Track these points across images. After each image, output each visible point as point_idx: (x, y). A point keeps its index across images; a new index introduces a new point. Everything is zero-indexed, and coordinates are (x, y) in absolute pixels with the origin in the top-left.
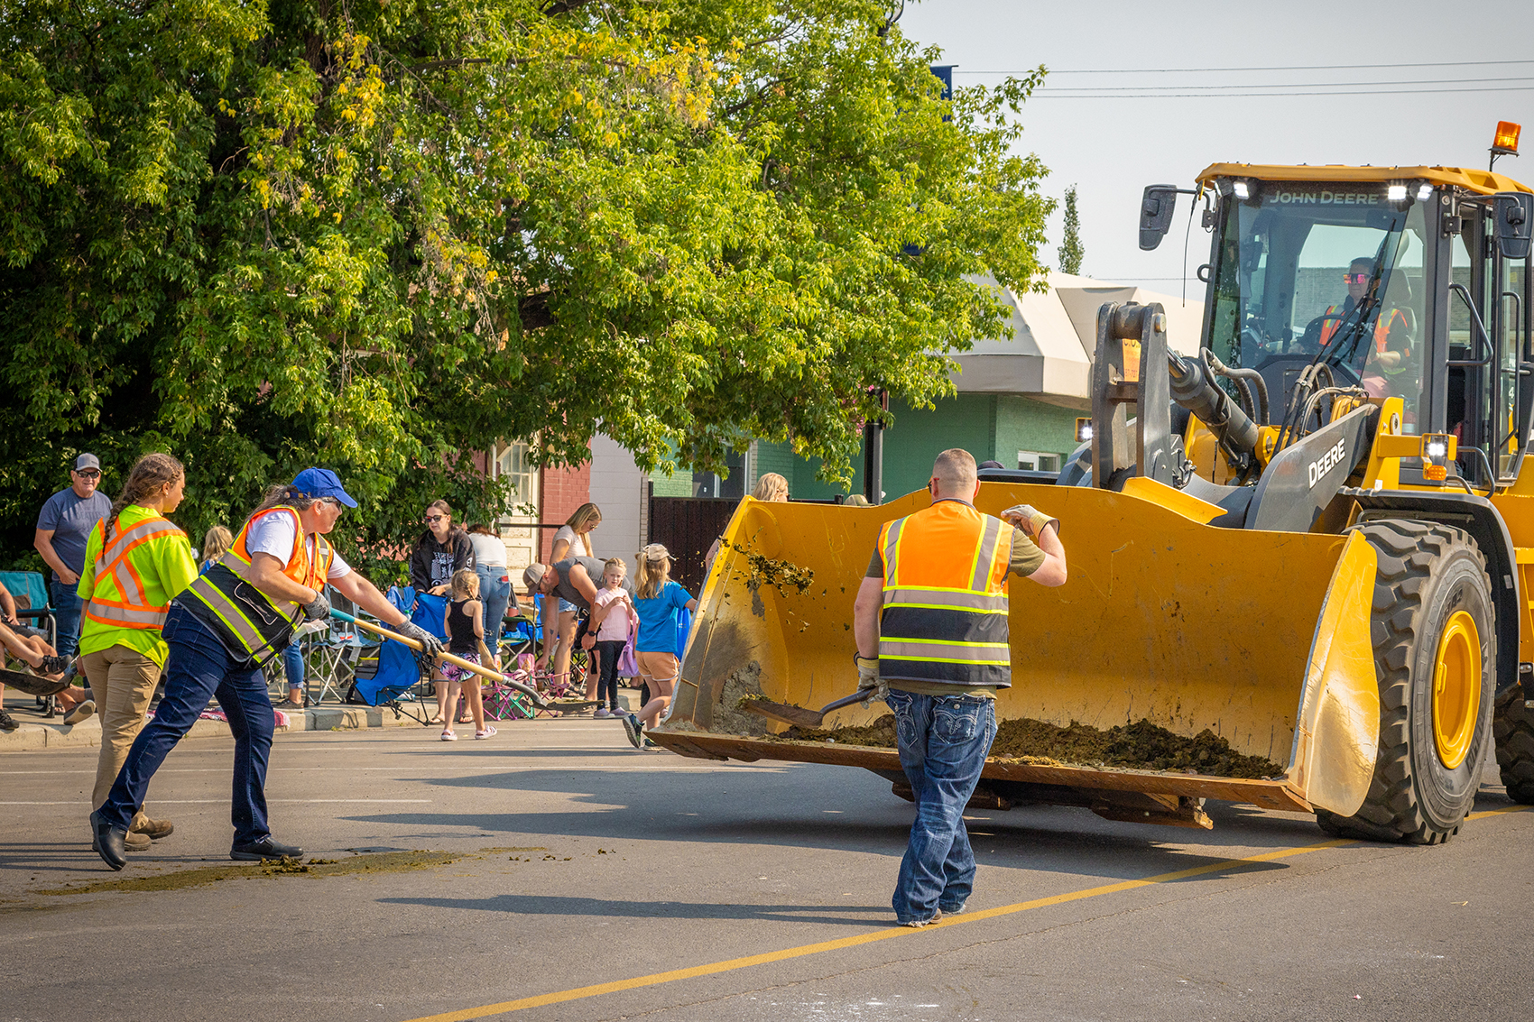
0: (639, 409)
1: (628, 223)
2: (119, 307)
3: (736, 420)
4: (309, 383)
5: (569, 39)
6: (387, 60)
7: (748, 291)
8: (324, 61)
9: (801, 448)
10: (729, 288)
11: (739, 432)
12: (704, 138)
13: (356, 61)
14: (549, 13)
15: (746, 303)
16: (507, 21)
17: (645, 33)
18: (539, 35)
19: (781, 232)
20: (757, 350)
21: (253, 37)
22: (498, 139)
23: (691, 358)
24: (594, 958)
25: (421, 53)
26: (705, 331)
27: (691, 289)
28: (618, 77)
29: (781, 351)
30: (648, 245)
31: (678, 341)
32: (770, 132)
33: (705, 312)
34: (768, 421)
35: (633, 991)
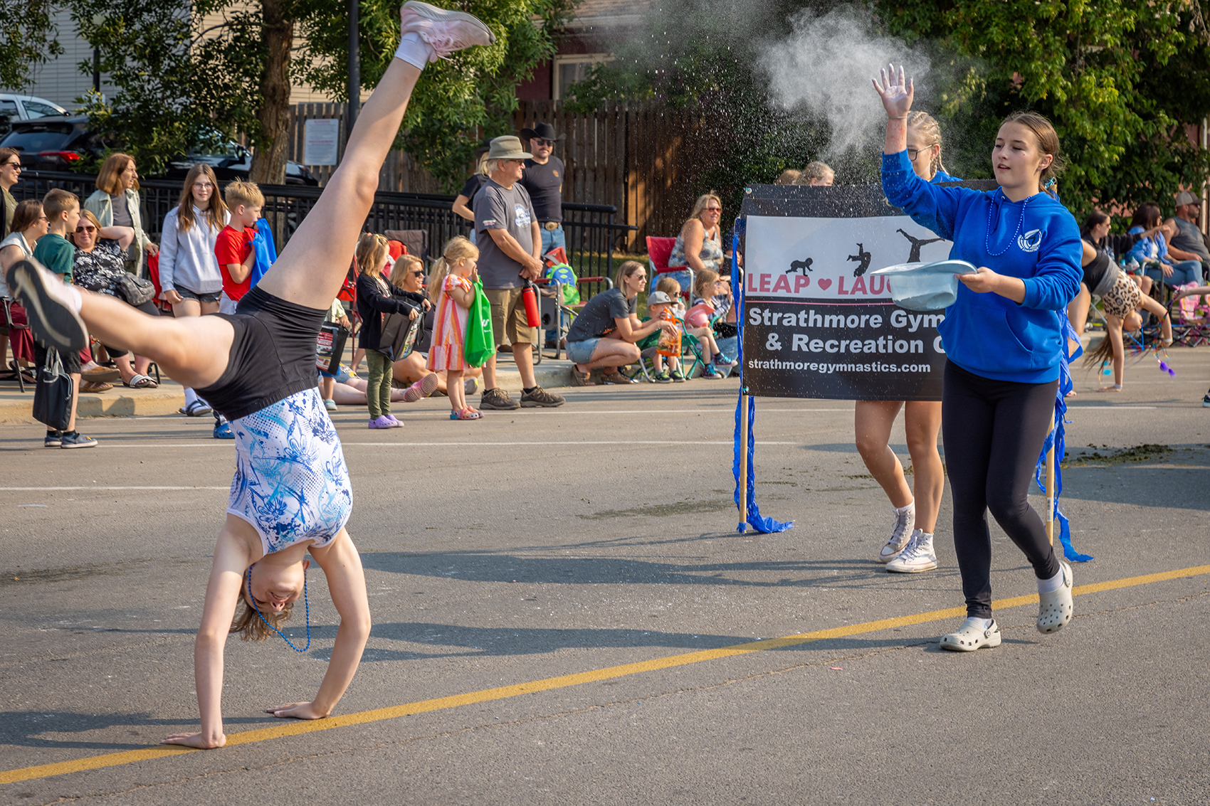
2: (902, 18)
4: (1050, 75)
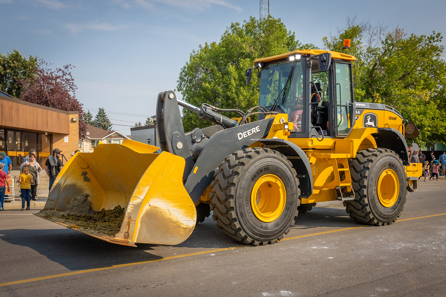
0: (419, 140)
1: (416, 115)
3: (434, 140)
5: (407, 91)
6: (381, 96)
7: (436, 123)
8: (372, 97)
9: (444, 143)
10: (433, 122)
11: (434, 142)
12: (429, 103)
13: (377, 97)
14: (404, 88)
15: (435, 124)
16: (398, 90)
17: (418, 89)
18: (403, 91)
19: (440, 114)
20: (437, 130)
21: (363, 95)
22: (397, 105)
23: (428, 133)
24: (419, 213)
25: (386, 95)
26: (429, 129)
27: (426, 123)
28: (414, 95)
29: (441, 130)
30: (420, 118)
31: (425, 131)
32: (438, 101)
33: (429, 126)
34: (439, 140)
35: (425, 218)
